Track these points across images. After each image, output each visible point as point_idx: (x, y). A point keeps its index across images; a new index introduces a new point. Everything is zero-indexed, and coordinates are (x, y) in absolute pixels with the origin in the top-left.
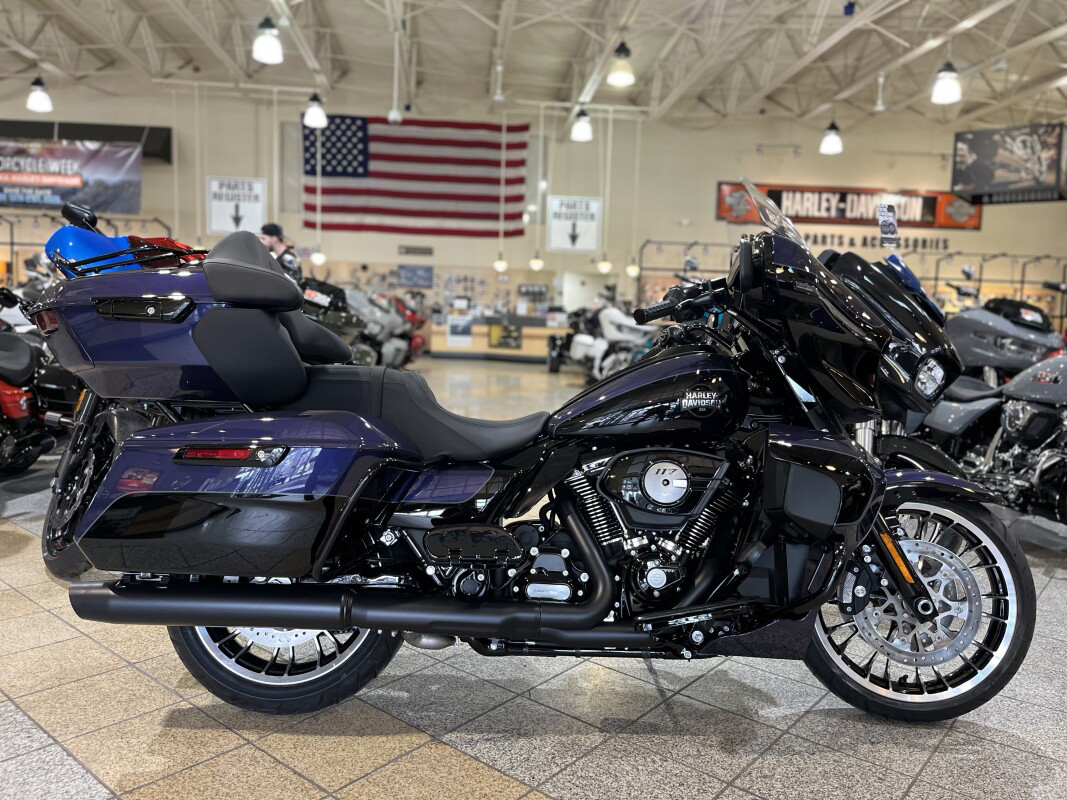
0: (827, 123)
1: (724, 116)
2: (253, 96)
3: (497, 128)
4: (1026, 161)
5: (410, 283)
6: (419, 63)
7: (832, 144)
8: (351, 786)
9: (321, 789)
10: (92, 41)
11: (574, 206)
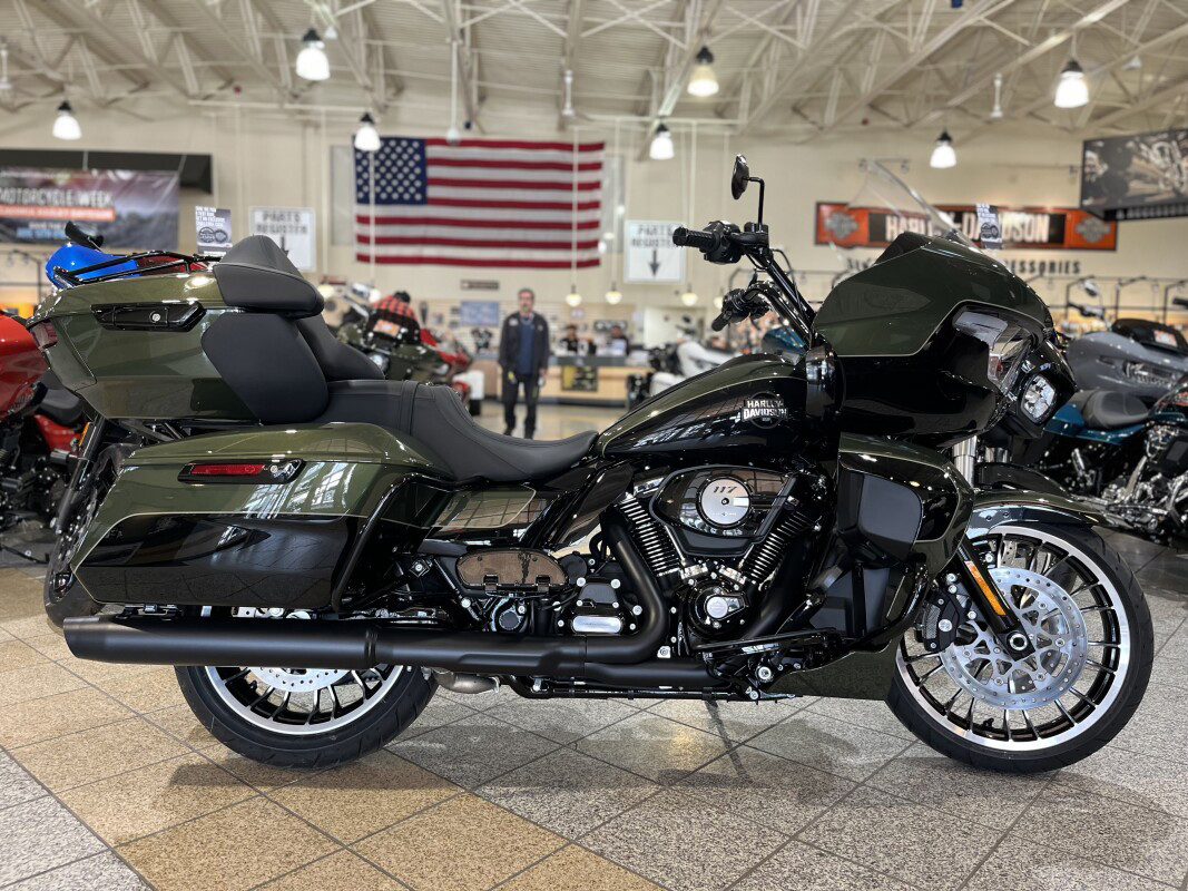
0: (938, 134)
3: (568, 147)
4: (1165, 170)
5: (475, 321)
6: (481, 77)
7: (944, 157)
8: (369, 839)
9: (337, 842)
10: (122, 61)
11: (655, 232)
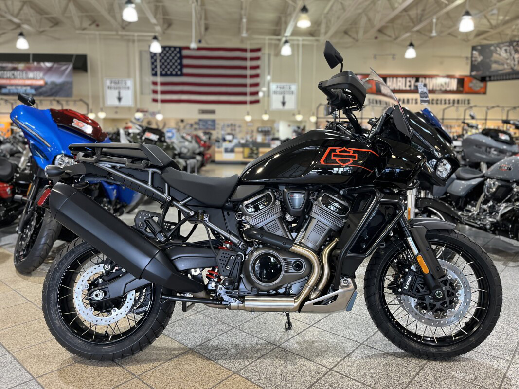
0: (408, 43)
1: (357, 41)
2: (125, 38)
3: (245, 50)
4: (507, 59)
5: (205, 128)
6: (206, 19)
7: (411, 53)
8: (147, 373)
9: (133, 375)
10: (47, 13)
11: (283, 88)
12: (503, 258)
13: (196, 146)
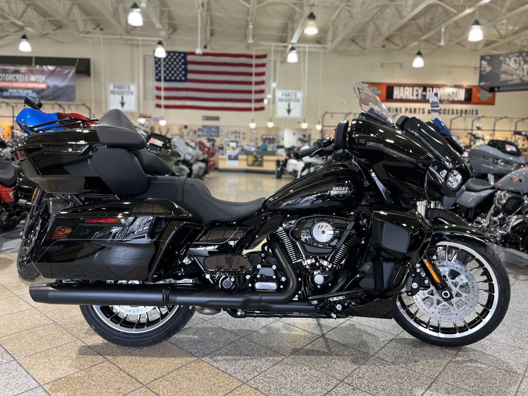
0: (416, 52)
1: (364, 49)
3: (250, 57)
4: (516, 70)
5: (208, 134)
6: (212, 24)
7: (418, 62)
8: (155, 382)
9: (141, 383)
10: (50, 16)
11: (289, 95)
12: (513, 271)
13: (201, 153)
